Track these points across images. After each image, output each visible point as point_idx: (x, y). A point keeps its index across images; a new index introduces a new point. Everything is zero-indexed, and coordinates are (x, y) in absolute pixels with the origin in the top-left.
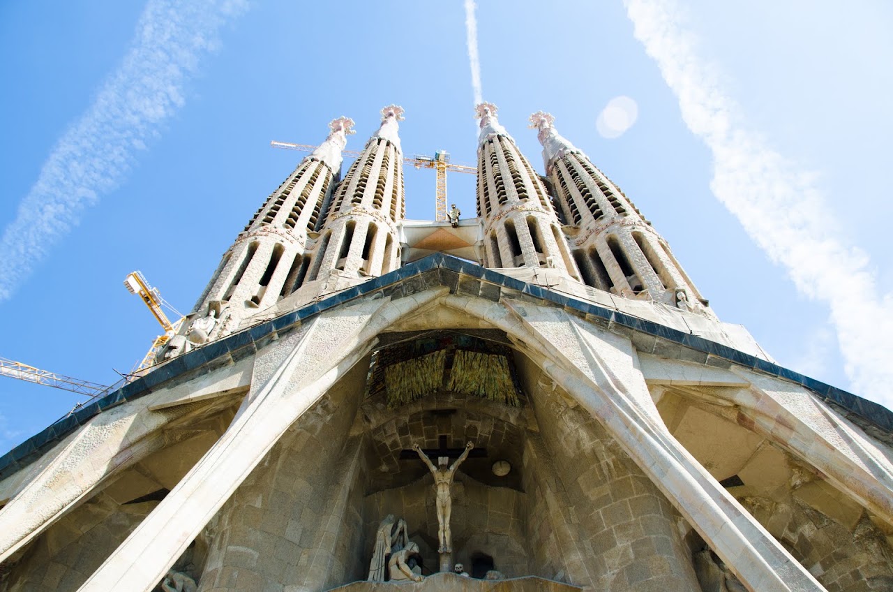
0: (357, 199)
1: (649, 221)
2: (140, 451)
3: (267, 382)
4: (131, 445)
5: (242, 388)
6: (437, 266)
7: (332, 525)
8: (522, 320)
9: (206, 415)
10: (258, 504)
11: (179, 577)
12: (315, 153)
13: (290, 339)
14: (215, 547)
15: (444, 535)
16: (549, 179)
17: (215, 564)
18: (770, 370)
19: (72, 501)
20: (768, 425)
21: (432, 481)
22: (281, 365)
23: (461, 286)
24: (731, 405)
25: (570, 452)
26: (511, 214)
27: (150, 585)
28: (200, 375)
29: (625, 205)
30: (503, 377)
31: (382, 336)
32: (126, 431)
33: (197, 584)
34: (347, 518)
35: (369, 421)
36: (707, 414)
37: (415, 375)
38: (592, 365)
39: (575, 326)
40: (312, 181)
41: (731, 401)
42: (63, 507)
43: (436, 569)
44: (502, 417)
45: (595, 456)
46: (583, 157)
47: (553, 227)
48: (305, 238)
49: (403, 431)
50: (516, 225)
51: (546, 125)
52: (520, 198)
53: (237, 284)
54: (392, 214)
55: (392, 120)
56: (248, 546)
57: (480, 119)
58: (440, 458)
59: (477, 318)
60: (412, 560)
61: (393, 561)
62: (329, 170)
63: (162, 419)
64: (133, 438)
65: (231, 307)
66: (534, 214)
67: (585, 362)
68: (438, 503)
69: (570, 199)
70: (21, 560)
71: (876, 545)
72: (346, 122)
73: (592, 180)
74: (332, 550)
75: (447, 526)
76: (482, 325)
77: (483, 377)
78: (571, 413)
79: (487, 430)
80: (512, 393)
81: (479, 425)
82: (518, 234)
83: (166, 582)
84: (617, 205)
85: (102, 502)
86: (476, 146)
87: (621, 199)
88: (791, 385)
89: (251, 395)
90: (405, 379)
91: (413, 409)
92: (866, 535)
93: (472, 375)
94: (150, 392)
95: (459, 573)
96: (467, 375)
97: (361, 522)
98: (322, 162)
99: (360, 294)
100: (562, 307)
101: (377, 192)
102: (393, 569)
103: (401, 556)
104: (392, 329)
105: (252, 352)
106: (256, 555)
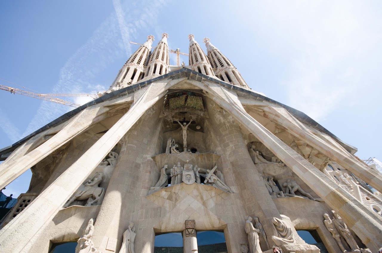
0: (157, 57)
1: (236, 68)
2: (101, 118)
3: (139, 99)
4: (98, 116)
5: (131, 101)
6: (184, 71)
7: (155, 140)
8: (208, 86)
9: (120, 109)
10: (136, 134)
11: (113, 153)
12: (144, 44)
13: (145, 88)
14: (124, 145)
15: (185, 143)
16: (208, 56)
17: (124, 149)
18: (274, 102)
19: (81, 130)
20: (272, 116)
21: (182, 129)
22: (143, 94)
23: (191, 77)
24: (262, 111)
25: (218, 122)
26: (199, 64)
27: (110, 149)
28: (118, 97)
29: (230, 63)
30: (201, 103)
31: (169, 90)
32: (97, 112)
33: (119, 155)
34: (159, 138)
35: (164, 114)
36: (255, 114)
37: (177, 101)
38: (228, 98)
39: (222, 88)
40: (144, 52)
41: (262, 110)
42: (78, 132)
43: (183, 151)
44: (199, 114)
45: (224, 124)
46: (218, 50)
47: (210, 68)
48: (143, 68)
49: (173, 117)
50: (200, 67)
51: (208, 41)
52: (202, 60)
53: (124, 78)
54: (167, 63)
55: (165, 37)
56: (133, 144)
57: (190, 39)
58: (184, 123)
59: (195, 86)
60: (177, 149)
61: (172, 149)
62: (148, 50)
63: (107, 109)
64: (99, 114)
65: (123, 84)
66: (205, 65)
67: (225, 97)
68: (183, 135)
69: (214, 62)
70: (65, 149)
71: (296, 148)
72: (152, 37)
73: (221, 56)
74: (156, 145)
75: (186, 140)
76: (196, 88)
77: (195, 103)
78: (218, 113)
79: (195, 118)
80: (203, 107)
81: (193, 116)
82: (201, 70)
83: (110, 154)
84: (227, 63)
85: (90, 133)
86: (188, 47)
87: (228, 62)
88: (280, 106)
89: (134, 102)
90: (174, 103)
91: (176, 111)
92: (294, 145)
93: (192, 102)
94: (103, 102)
95: (189, 152)
96: (191, 102)
97: (163, 139)
98: (146, 47)
99: (164, 77)
100: (219, 83)
101: (162, 56)
102: (172, 151)
103: (174, 148)
104: (172, 88)
105: (133, 92)
106: (136, 147)
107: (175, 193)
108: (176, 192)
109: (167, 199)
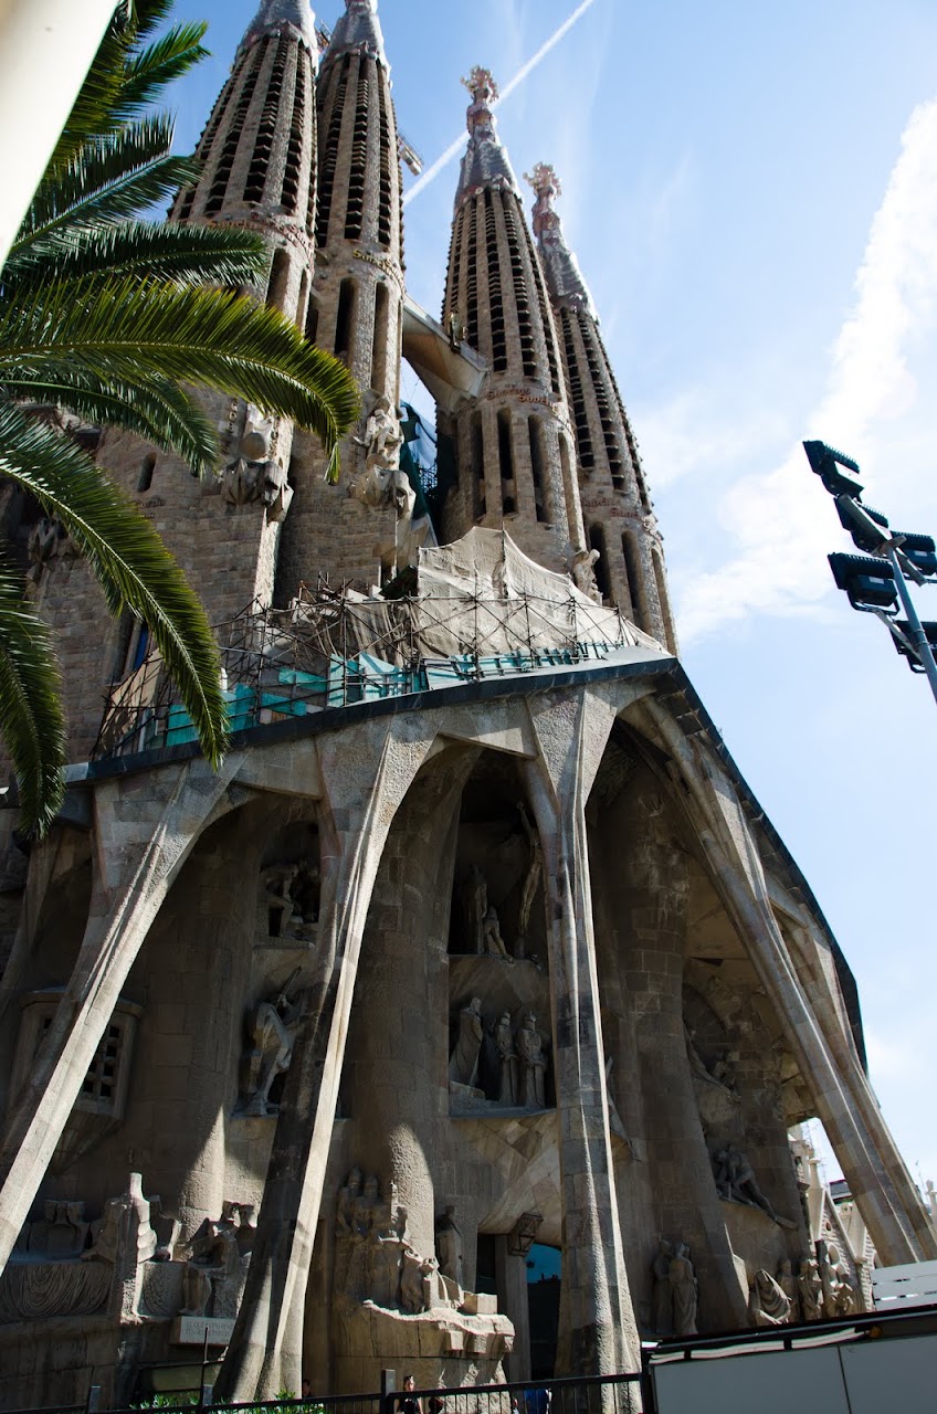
8: (706, 779)
17: (389, 898)
26: (541, 410)
45: (656, 899)
50: (545, 437)
73: (618, 409)
82: (548, 458)
84: (639, 484)
101: (400, 228)
105: (522, 697)
107: (537, 1133)
108: (542, 1132)
109: (513, 1146)
